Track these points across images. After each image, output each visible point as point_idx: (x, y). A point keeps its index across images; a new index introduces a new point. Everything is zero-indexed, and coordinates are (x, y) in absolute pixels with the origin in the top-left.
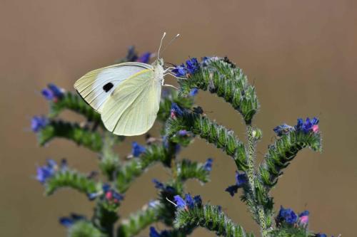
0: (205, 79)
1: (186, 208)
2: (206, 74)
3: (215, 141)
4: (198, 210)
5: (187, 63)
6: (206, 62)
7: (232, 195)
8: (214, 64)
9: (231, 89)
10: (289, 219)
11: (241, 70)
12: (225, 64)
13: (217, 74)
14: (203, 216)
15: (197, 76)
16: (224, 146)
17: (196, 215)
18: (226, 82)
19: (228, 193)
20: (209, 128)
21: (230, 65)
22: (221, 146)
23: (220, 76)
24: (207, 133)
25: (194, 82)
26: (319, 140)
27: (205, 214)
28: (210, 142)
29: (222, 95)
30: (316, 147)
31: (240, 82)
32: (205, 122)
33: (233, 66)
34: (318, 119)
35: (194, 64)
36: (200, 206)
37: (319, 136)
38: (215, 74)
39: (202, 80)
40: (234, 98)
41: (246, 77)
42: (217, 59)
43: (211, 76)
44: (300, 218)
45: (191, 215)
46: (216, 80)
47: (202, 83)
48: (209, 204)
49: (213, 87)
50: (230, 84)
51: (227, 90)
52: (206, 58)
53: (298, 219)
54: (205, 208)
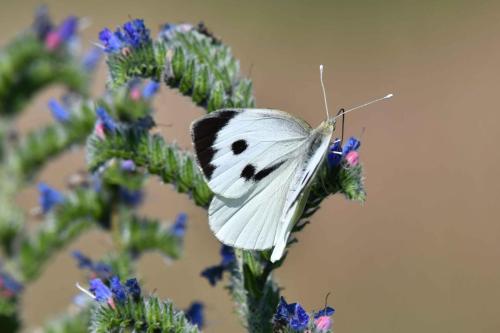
0: (157, 60)
1: (111, 301)
2: (160, 52)
3: (174, 179)
4: (133, 305)
5: (125, 29)
6: (167, 33)
7: (213, 283)
8: (181, 36)
9: (205, 81)
10: (295, 322)
11: (229, 50)
12: (200, 37)
13: (181, 52)
14: (144, 318)
15: (144, 53)
16: (190, 189)
17: (130, 316)
18: (198, 68)
19: (205, 281)
20: (164, 154)
21: (209, 40)
22: (187, 189)
23: (186, 58)
24: (160, 165)
25: (136, 63)
26: (358, 180)
27: (148, 315)
28: (166, 181)
29: (189, 92)
30: (353, 193)
31: (225, 71)
32: (157, 144)
33: (214, 42)
34: (358, 140)
35: (138, 31)
36: (137, 299)
37: (359, 171)
38: (178, 51)
39: (153, 61)
40: (211, 98)
41: (237, 64)
42: (187, 28)
43: (170, 54)
44: (316, 321)
45: (120, 316)
46: (177, 64)
47: (151, 67)
48: (155, 295)
49: (171, 73)
50: (205, 73)
51: (198, 83)
52: (167, 27)
53: (311, 321)
54: (147, 303)
